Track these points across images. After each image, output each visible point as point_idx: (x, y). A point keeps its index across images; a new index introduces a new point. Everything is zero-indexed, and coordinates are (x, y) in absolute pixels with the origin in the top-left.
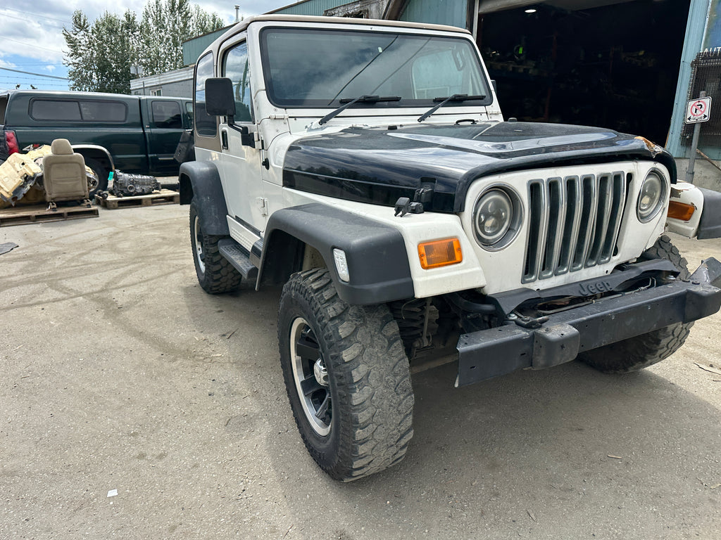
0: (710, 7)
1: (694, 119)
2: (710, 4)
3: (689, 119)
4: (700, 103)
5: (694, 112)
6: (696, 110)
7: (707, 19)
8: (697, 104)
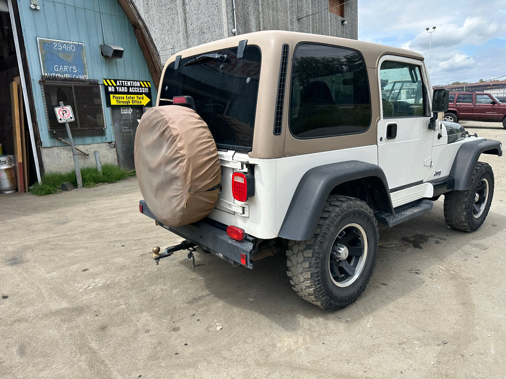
0: (38, 45)
1: (64, 120)
2: (38, 43)
3: (61, 119)
4: (64, 109)
5: (62, 115)
6: (63, 114)
7: (40, 53)
8: (62, 110)
